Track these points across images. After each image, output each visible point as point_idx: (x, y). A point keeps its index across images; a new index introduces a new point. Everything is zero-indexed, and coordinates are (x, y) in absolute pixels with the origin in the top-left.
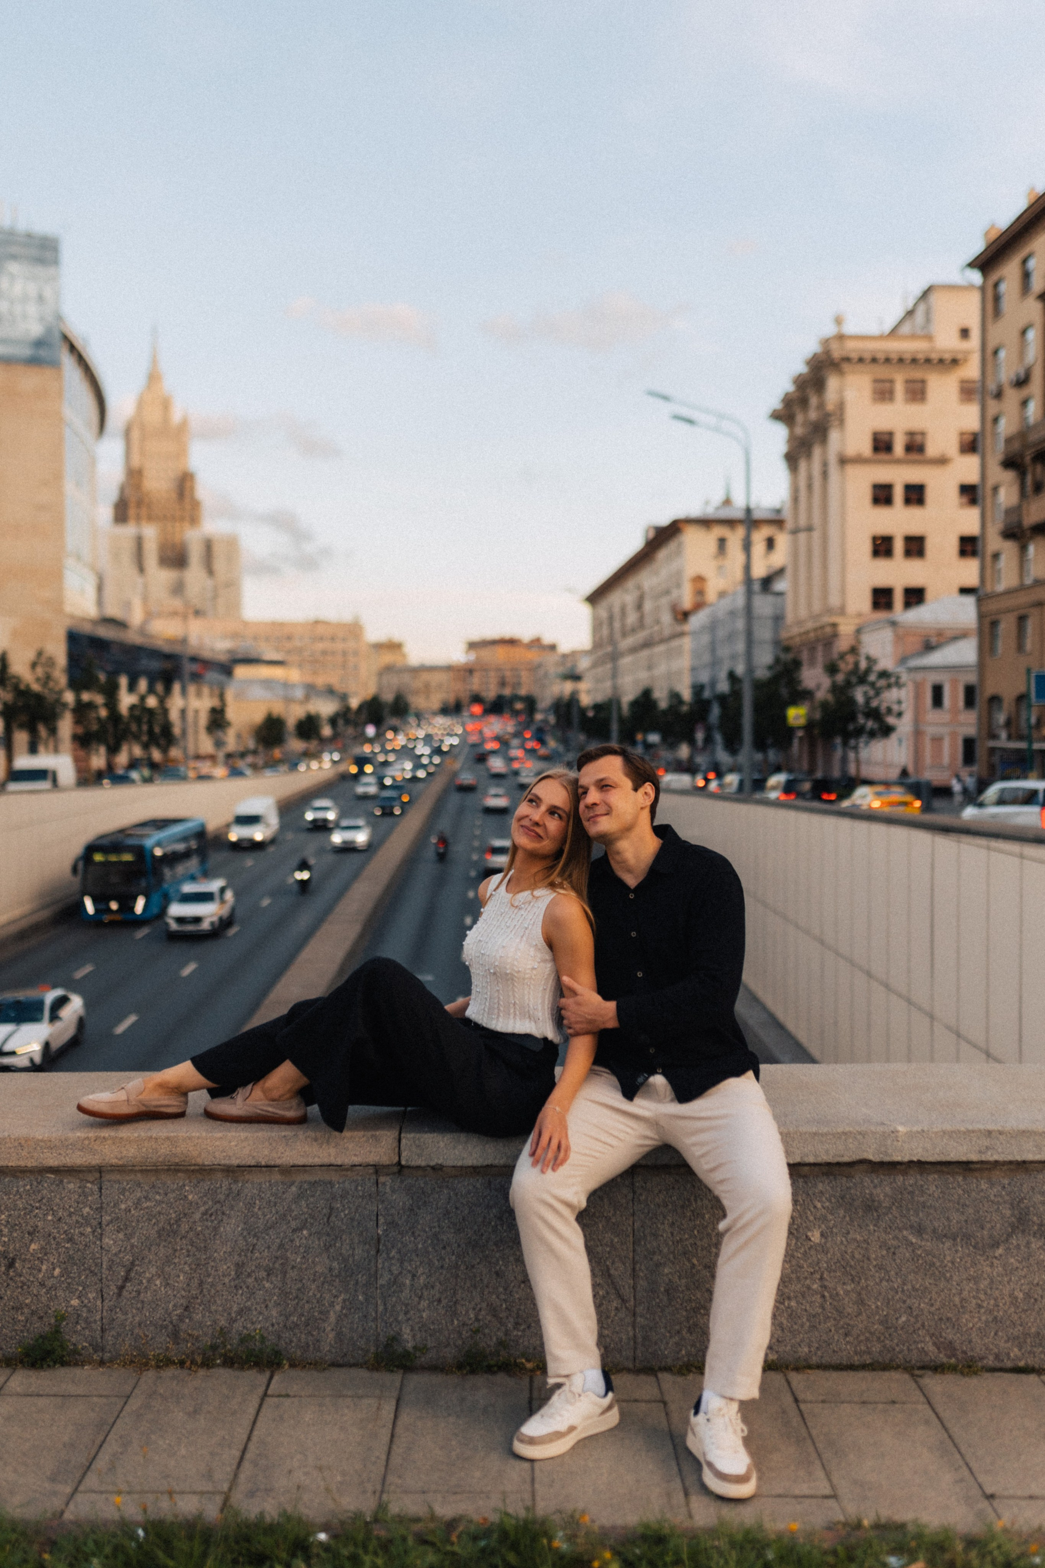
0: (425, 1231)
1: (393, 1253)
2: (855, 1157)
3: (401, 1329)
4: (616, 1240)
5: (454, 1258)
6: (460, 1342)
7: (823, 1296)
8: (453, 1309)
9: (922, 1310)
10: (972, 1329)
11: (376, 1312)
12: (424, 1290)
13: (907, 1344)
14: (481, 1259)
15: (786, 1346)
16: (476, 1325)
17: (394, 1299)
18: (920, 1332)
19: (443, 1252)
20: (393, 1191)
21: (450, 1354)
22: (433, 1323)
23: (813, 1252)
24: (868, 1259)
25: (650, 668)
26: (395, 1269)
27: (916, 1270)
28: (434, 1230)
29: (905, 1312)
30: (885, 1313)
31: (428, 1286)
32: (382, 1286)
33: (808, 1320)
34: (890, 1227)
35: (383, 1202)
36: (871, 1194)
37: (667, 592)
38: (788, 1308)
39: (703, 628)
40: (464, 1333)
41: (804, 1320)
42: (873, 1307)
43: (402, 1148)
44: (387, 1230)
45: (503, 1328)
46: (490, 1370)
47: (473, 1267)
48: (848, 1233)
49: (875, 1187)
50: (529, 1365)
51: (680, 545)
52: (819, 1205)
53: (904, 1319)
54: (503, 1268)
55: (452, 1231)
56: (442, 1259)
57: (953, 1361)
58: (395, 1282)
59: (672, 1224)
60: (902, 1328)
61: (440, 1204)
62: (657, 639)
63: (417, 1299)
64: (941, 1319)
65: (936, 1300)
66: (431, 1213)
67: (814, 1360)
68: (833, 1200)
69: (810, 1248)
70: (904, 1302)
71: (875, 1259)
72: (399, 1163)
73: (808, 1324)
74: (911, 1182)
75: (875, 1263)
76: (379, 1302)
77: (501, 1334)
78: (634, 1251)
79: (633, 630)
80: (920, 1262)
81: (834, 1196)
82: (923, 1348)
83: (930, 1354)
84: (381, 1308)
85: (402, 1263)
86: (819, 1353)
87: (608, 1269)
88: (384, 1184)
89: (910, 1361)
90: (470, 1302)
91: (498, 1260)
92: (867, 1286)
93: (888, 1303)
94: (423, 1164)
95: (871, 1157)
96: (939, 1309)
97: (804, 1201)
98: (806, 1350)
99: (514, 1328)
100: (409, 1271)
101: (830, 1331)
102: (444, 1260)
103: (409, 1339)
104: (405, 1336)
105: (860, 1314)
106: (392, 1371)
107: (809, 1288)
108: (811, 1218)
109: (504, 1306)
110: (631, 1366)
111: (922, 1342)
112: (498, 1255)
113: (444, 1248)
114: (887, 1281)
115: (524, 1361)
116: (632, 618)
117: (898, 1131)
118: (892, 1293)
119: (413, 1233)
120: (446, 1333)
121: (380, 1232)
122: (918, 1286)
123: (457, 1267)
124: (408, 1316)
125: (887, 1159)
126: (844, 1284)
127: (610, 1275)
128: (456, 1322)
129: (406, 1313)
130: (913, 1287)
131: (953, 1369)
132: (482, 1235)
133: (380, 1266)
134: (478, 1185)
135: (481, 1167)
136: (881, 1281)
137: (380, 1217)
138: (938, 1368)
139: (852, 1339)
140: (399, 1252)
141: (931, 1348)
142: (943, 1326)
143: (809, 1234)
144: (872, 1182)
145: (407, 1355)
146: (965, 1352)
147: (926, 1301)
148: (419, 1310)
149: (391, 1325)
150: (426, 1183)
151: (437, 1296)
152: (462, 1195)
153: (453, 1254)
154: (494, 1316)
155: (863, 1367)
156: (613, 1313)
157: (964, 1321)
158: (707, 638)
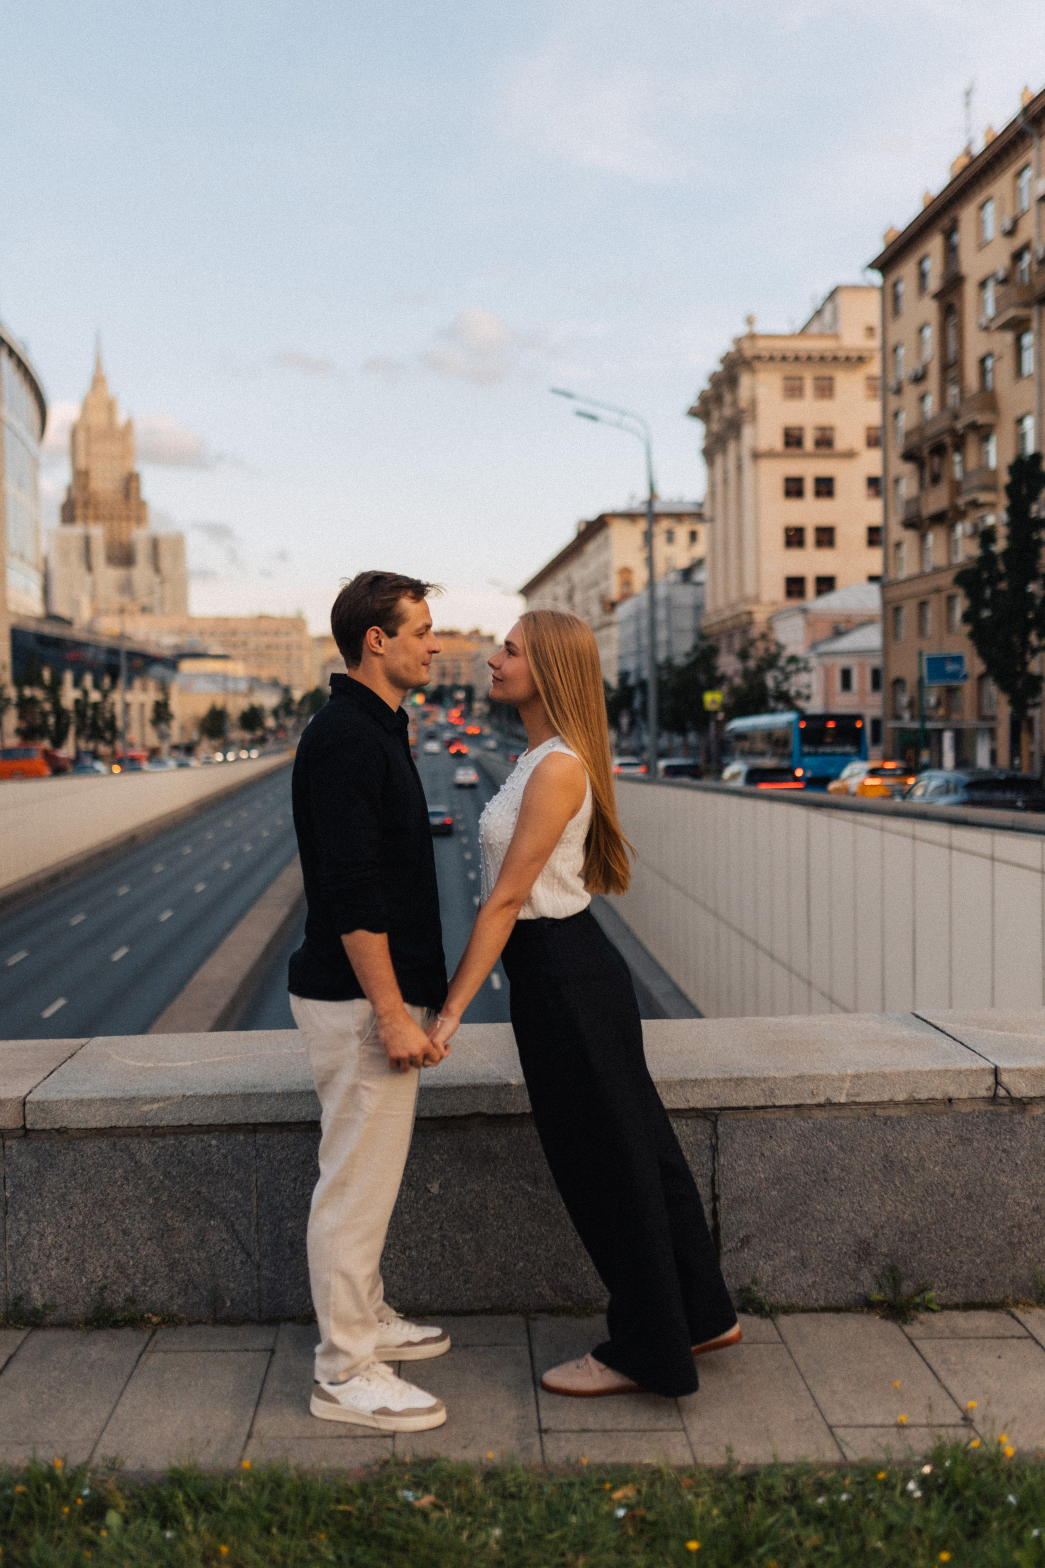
0: (52, 1193)
1: (21, 1215)
2: (470, 1111)
3: (30, 1289)
4: (240, 1196)
5: (81, 1218)
6: (88, 1299)
7: (443, 1245)
8: (82, 1267)
9: (539, 1256)
10: (587, 1272)
11: (6, 1273)
12: (52, 1250)
13: (525, 1289)
14: (108, 1219)
15: (407, 1294)
16: (104, 1281)
17: (22, 1259)
18: (537, 1277)
19: (70, 1212)
20: (20, 1154)
21: (79, 1310)
22: (62, 1281)
23: (432, 1203)
24: (487, 1208)
26: (23, 1230)
27: (532, 1218)
28: (60, 1191)
29: (522, 1258)
30: (503, 1260)
31: (57, 1246)
32: (10, 1246)
33: (428, 1268)
34: (507, 1177)
35: (10, 1164)
36: (488, 1146)
37: (596, 584)
38: (409, 1256)
39: (629, 619)
40: (93, 1290)
41: (425, 1268)
42: (492, 1254)
43: (27, 1111)
44: (14, 1192)
45: (131, 1285)
46: (116, 1325)
47: (100, 1225)
48: (466, 1184)
49: (491, 1139)
50: (155, 1319)
51: (606, 539)
52: (437, 1158)
53: (521, 1264)
54: (129, 1226)
55: (79, 1191)
56: (69, 1219)
57: (570, 1303)
58: (23, 1243)
59: (295, 1179)
60: (520, 1273)
61: (66, 1165)
63: (45, 1259)
64: (557, 1264)
65: (551, 1247)
66: (58, 1175)
67: (436, 1306)
68: (451, 1153)
69: (430, 1199)
70: (522, 1248)
71: (493, 1209)
72: (24, 1127)
73: (429, 1272)
74: (526, 1133)
75: (492, 1212)
76: (8, 1262)
77: (128, 1290)
78: (258, 1206)
80: (536, 1210)
81: (452, 1149)
82: (540, 1292)
83: (548, 1298)
84: (10, 1268)
85: (30, 1223)
86: (440, 1300)
87: (233, 1225)
88: (11, 1148)
89: (529, 1304)
90: (97, 1260)
91: (124, 1219)
92: (485, 1234)
93: (506, 1250)
94: (48, 1127)
95: (485, 1110)
96: (554, 1255)
97: (422, 1154)
98: (428, 1297)
99: (142, 1284)
100: (38, 1232)
101: (451, 1278)
102: (71, 1220)
103: (38, 1299)
104: (35, 1295)
105: (478, 1261)
106: (20, 1329)
107: (430, 1238)
108: (430, 1170)
109: (131, 1263)
110: (256, 1317)
111: (538, 1286)
112: (124, 1213)
113: (71, 1208)
114: (504, 1229)
115: (150, 1315)
117: (511, 1085)
118: (509, 1241)
119: (40, 1194)
120: (75, 1291)
121: (8, 1194)
122: (534, 1233)
123: (84, 1226)
124: (37, 1275)
125: (500, 1112)
126: (463, 1232)
127: (234, 1231)
128: (84, 1280)
129: (35, 1272)
130: (530, 1234)
131: (568, 1311)
132: (108, 1194)
133: (8, 1227)
134: (104, 1147)
135: (105, 1128)
136: (499, 1229)
137: (7, 1180)
138: (553, 1311)
139: (471, 1286)
140: (27, 1213)
141: (547, 1292)
142: (559, 1271)
143: (429, 1186)
144: (488, 1134)
145: (35, 1312)
146: (579, 1295)
147: (543, 1247)
148: (47, 1269)
149: (20, 1285)
150: (52, 1146)
151: (65, 1255)
152: (87, 1156)
153: (80, 1214)
154: (121, 1272)
155: (484, 1312)
156: (238, 1267)
157: (580, 1265)
158: (631, 628)
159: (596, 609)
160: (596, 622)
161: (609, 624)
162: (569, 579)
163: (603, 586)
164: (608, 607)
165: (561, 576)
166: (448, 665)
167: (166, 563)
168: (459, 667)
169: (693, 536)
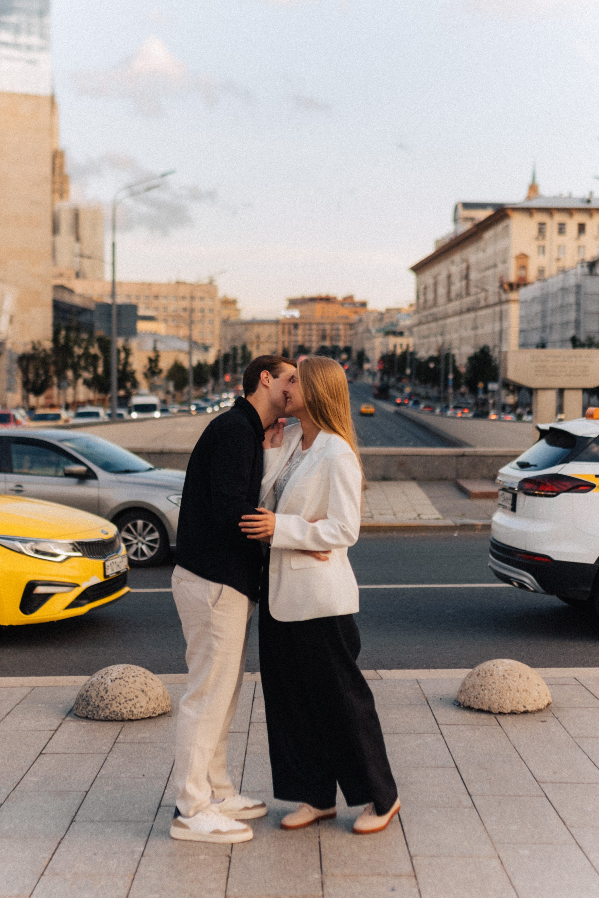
25: (475, 328)
37: (495, 266)
39: (534, 299)
51: (507, 226)
62: (483, 303)
79: (459, 296)
116: (458, 286)
158: (537, 308)
159: (493, 288)
160: (492, 299)
161: (508, 301)
162: (466, 261)
163: (501, 267)
164: (506, 287)
165: (457, 257)
166: (328, 327)
167: (85, 231)
168: (338, 330)
169: (582, 228)
